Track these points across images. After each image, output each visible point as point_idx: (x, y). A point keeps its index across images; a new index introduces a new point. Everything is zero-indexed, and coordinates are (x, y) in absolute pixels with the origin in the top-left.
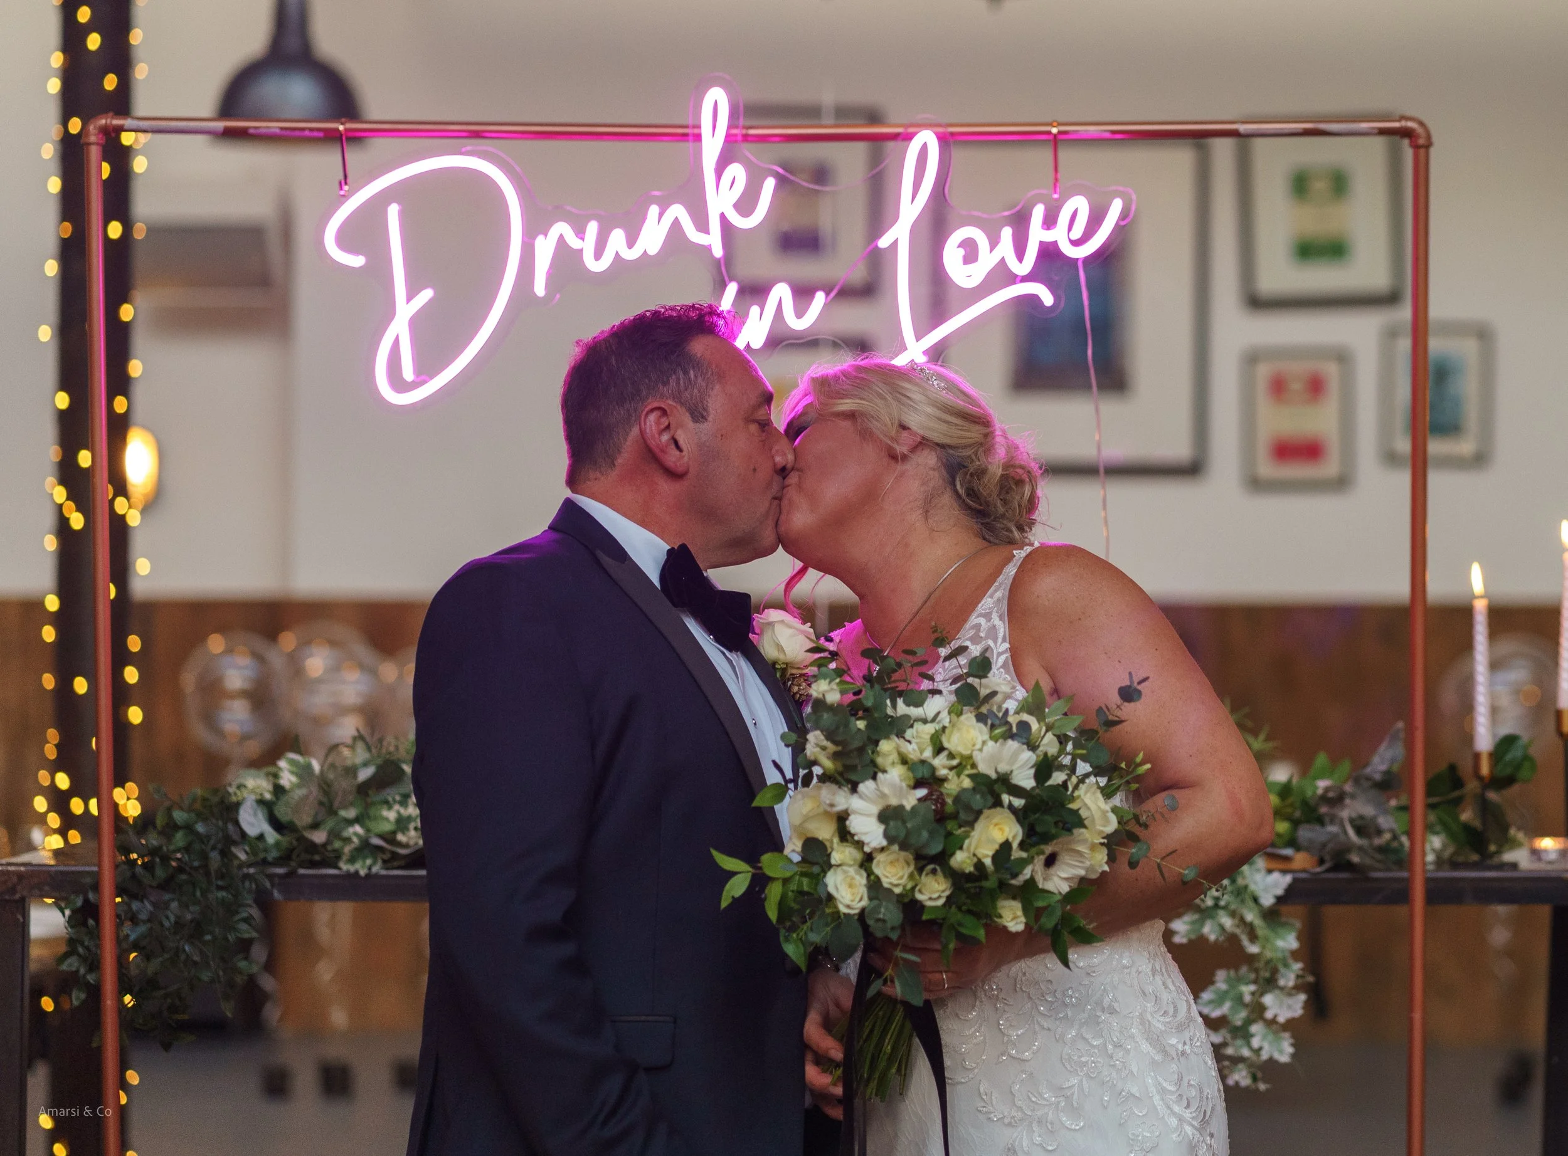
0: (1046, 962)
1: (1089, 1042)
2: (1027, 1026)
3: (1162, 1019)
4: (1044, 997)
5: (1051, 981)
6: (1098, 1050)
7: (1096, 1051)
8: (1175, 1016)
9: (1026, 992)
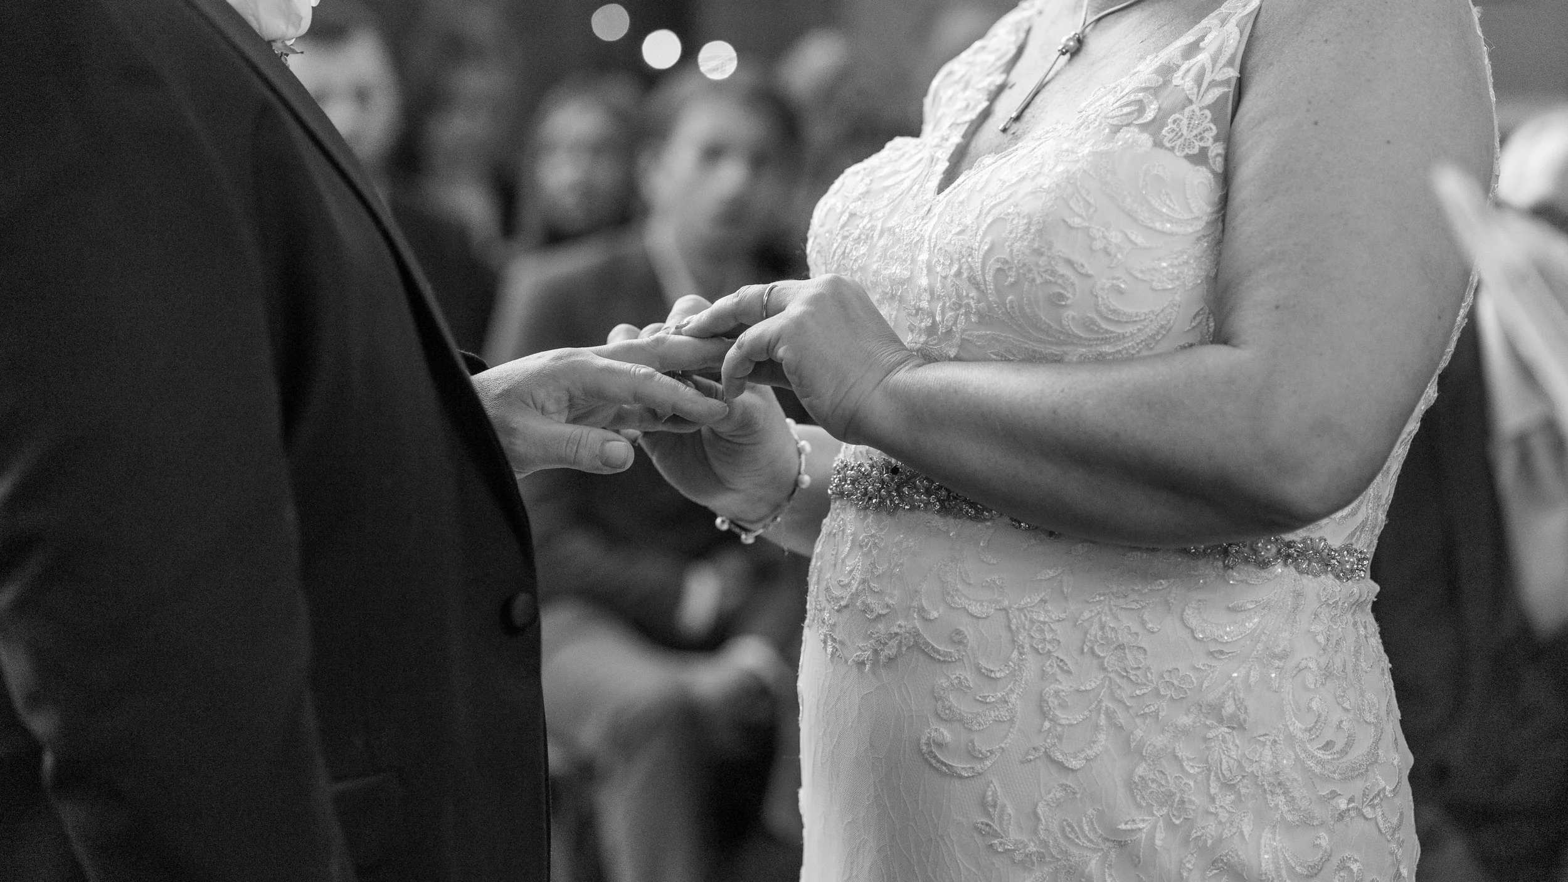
0: (1146, 617)
1: (1182, 766)
2: (1086, 713)
3: (1320, 754)
4: (1127, 672)
5: (1145, 650)
6: (1195, 781)
7: (1192, 783)
8: (1344, 752)
9: (1098, 657)
